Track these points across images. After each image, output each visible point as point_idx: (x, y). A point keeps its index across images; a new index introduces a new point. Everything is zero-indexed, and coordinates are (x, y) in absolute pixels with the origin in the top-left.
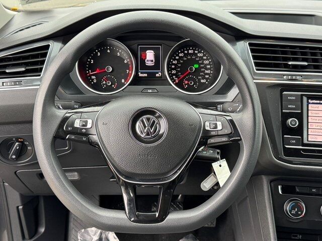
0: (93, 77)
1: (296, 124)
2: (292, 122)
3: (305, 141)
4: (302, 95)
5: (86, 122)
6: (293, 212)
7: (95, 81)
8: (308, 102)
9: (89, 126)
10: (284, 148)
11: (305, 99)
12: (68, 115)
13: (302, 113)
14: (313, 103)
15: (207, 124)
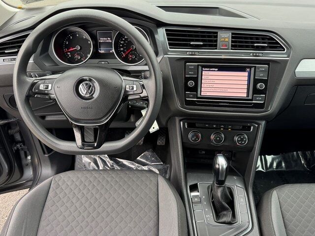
0: (69, 53)
1: (193, 84)
2: (191, 83)
3: (199, 96)
4: (198, 65)
5: (48, 86)
6: (193, 139)
7: (70, 56)
8: (202, 70)
9: (50, 88)
10: (186, 100)
11: (200, 68)
12: (35, 81)
13: (197, 77)
14: (205, 70)
15: (127, 86)
